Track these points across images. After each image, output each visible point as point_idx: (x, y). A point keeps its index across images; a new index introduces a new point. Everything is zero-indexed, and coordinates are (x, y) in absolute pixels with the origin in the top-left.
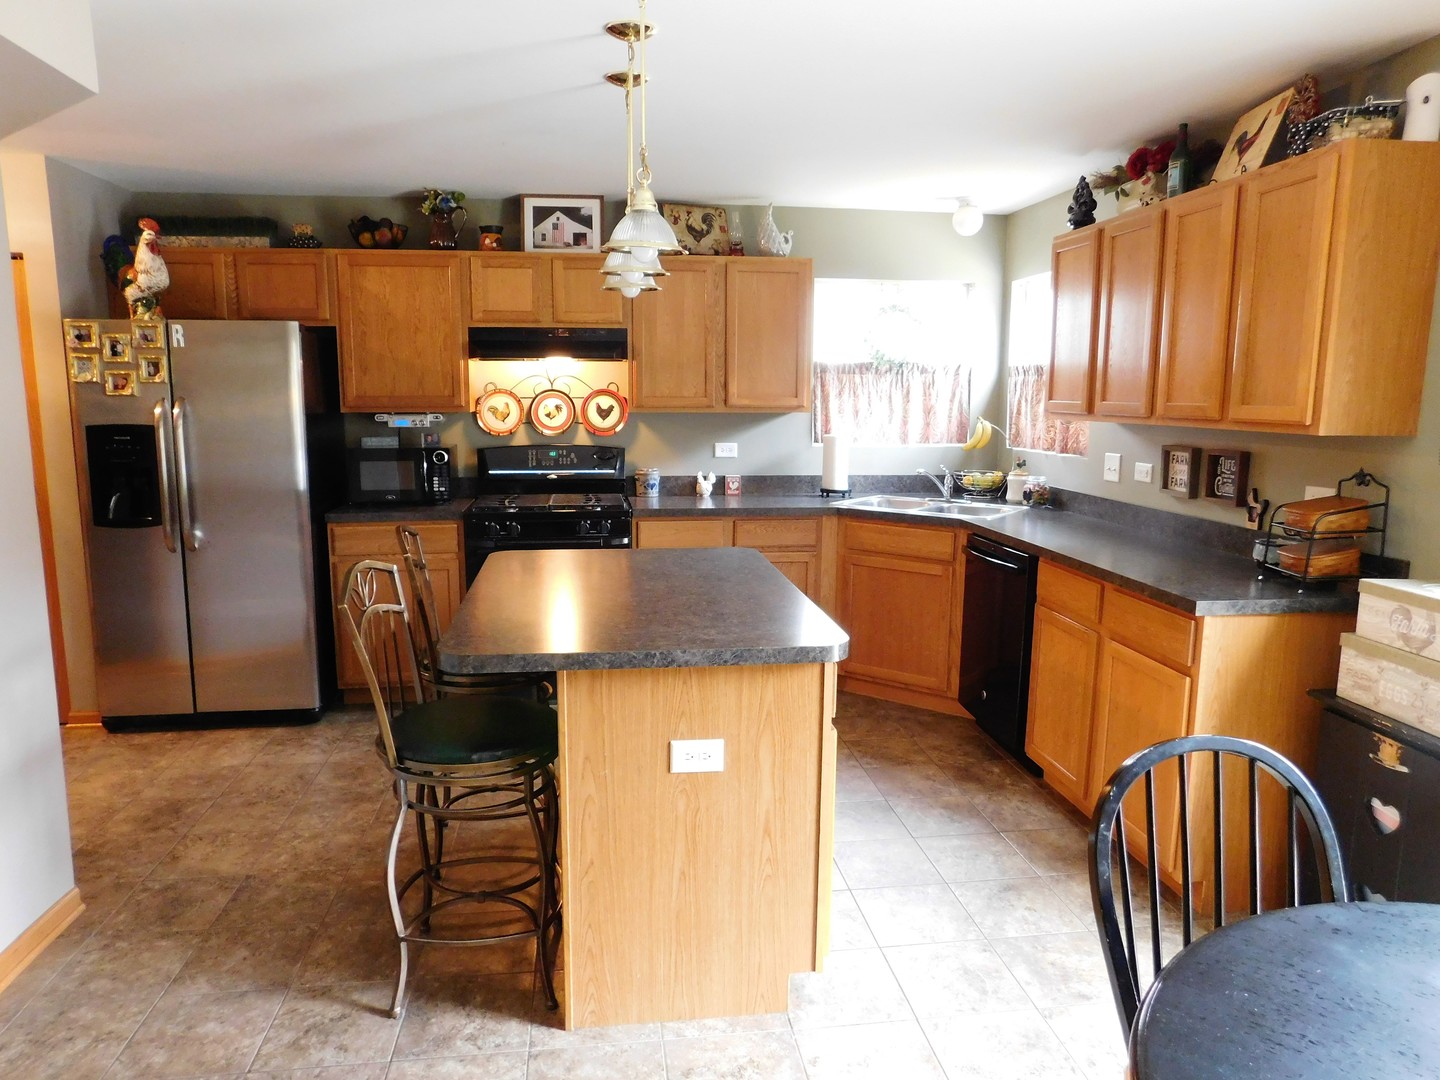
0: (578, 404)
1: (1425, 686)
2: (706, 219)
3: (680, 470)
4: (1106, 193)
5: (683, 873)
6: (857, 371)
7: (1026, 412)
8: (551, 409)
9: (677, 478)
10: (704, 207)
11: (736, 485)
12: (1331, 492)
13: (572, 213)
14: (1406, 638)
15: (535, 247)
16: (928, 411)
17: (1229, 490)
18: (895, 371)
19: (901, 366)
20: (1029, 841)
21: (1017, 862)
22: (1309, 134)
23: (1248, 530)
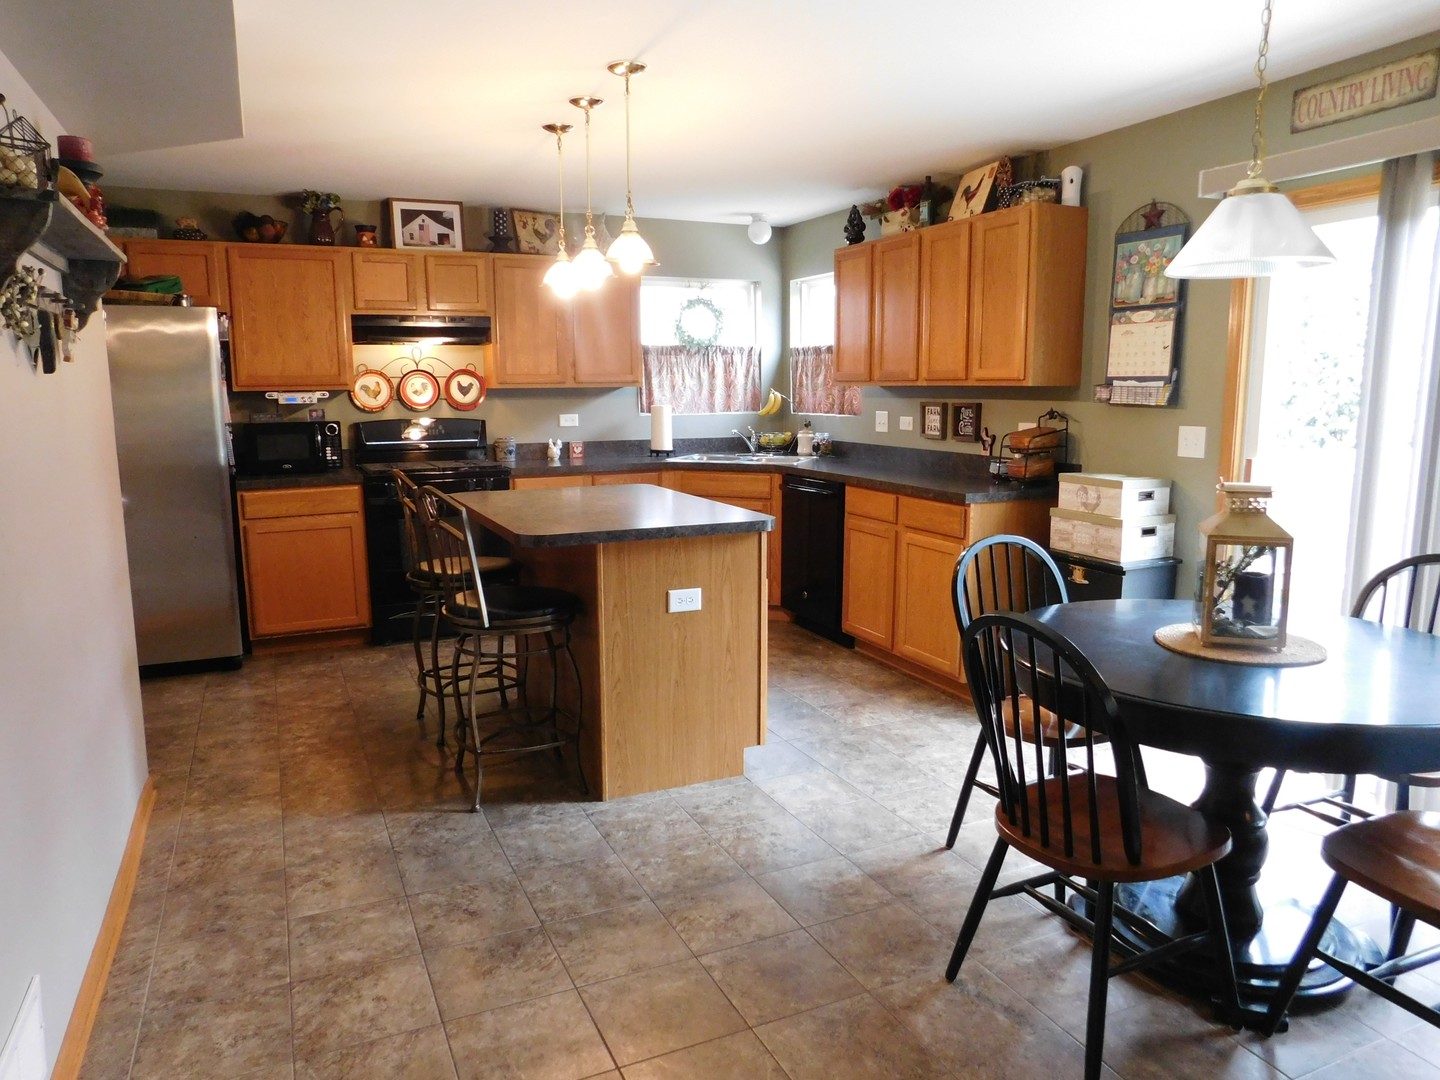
0: (442, 382)
1: (1097, 530)
2: (548, 224)
3: (531, 438)
4: (872, 219)
5: (677, 682)
6: (673, 352)
7: (807, 385)
8: (418, 386)
9: (530, 445)
10: (546, 213)
11: (580, 449)
12: (1034, 425)
13: (436, 216)
14: (1085, 505)
15: (405, 244)
16: (729, 385)
17: (969, 430)
18: (703, 351)
19: (707, 348)
20: (858, 682)
21: (855, 693)
22: (1011, 195)
23: (983, 456)
